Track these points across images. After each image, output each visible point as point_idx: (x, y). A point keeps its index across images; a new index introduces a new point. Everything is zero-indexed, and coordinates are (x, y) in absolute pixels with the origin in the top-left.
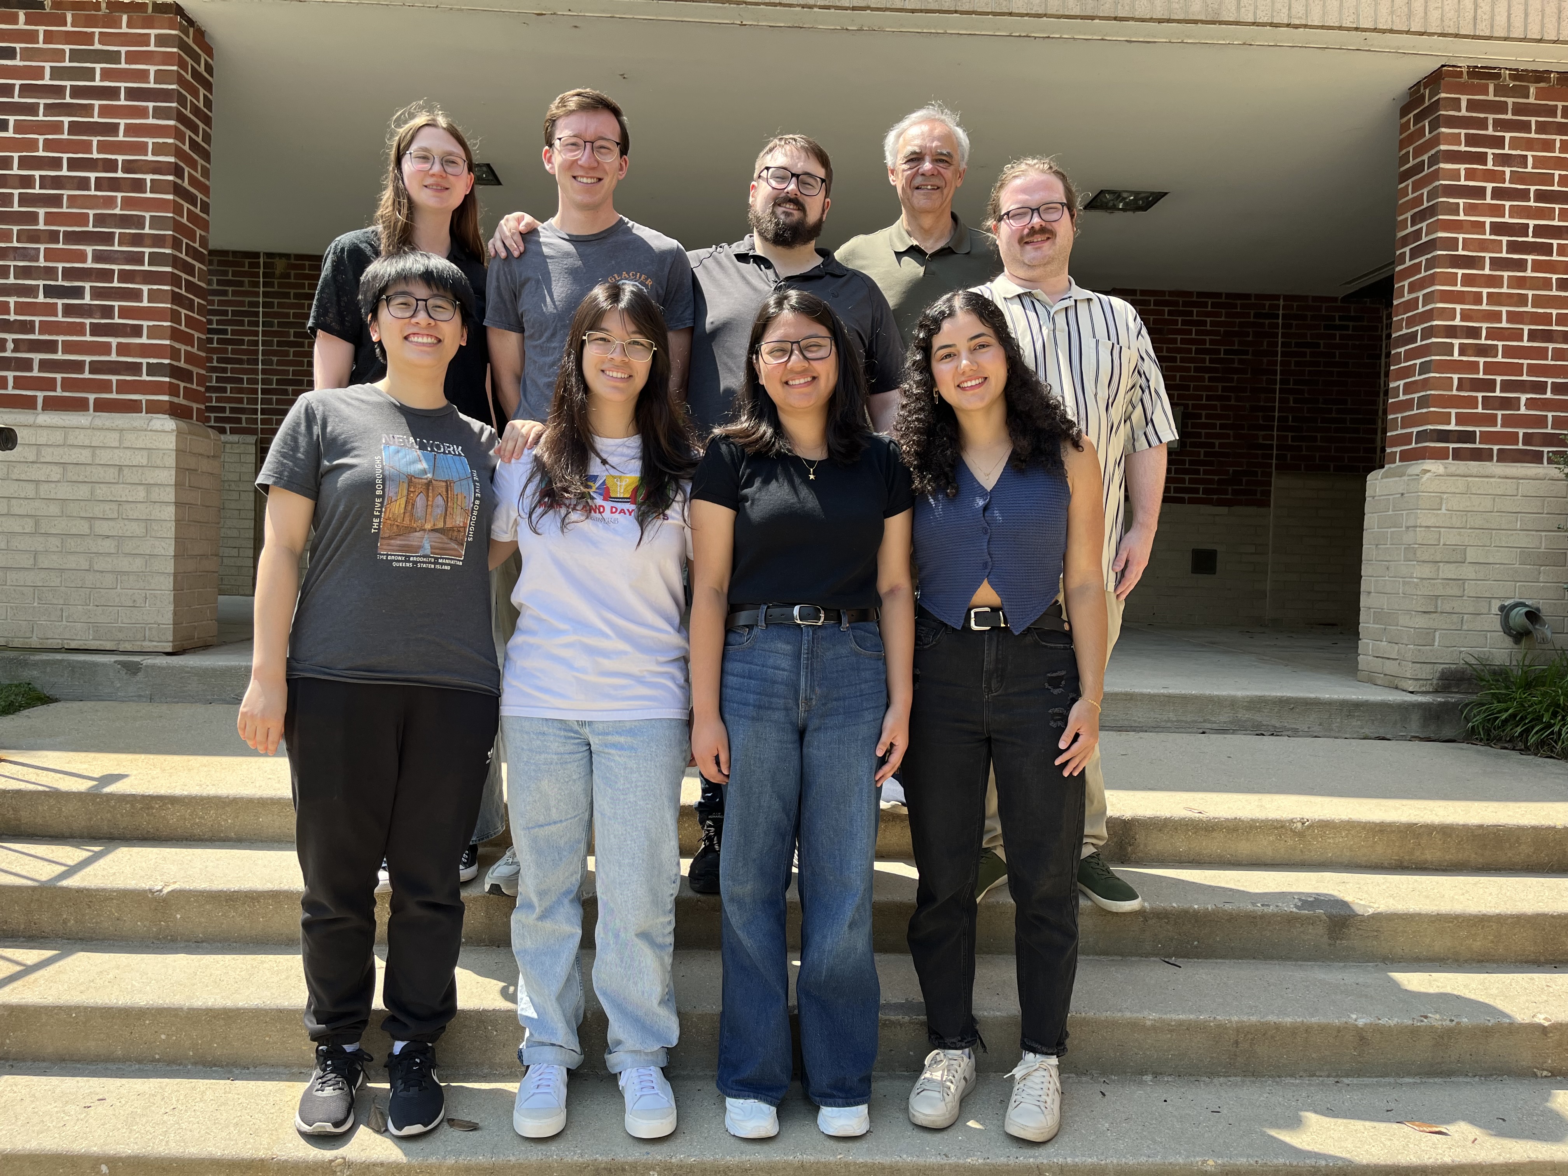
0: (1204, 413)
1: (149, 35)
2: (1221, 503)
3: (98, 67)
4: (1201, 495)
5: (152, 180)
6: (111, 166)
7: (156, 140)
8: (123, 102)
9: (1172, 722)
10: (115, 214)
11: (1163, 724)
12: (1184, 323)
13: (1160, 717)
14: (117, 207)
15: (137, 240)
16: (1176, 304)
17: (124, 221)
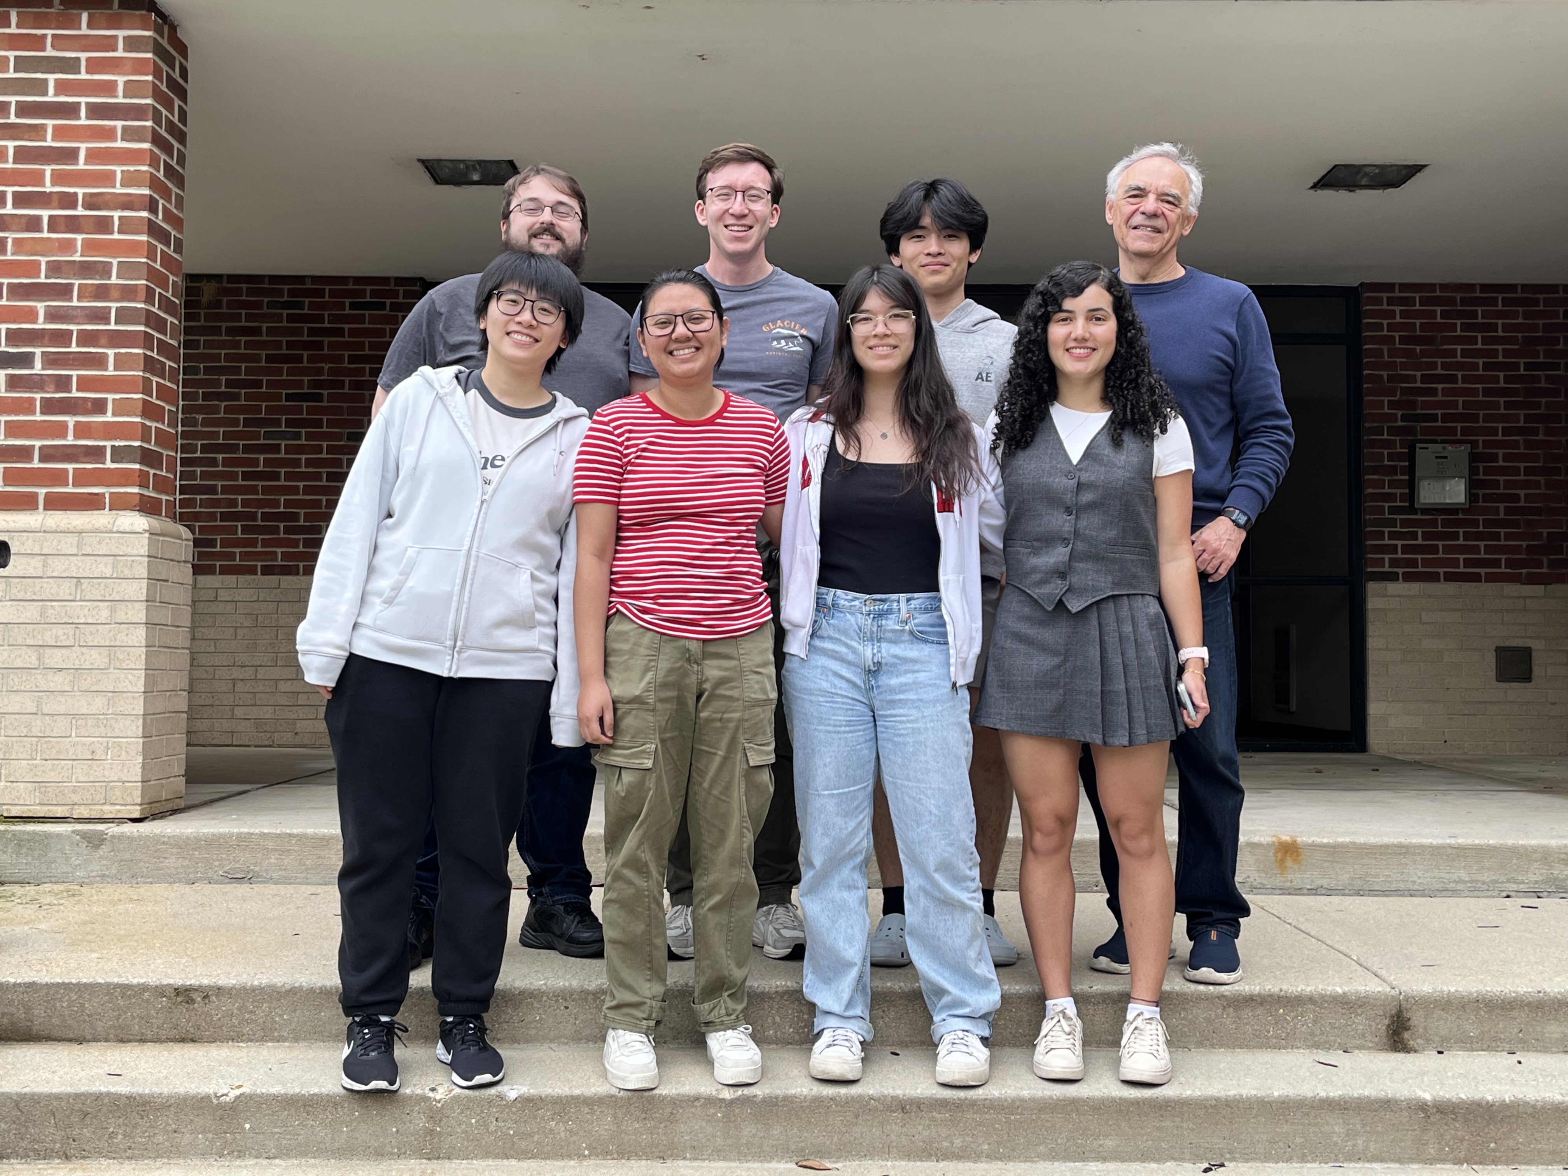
0: (1501, 452)
1: (116, 37)
2: (1532, 580)
3: (51, 78)
4: (1503, 570)
5: (120, 218)
6: (69, 201)
7: (125, 168)
8: (83, 121)
9: (1465, 882)
10: (74, 261)
11: (1452, 885)
12: (1465, 327)
13: (1447, 876)
14: (77, 252)
15: (102, 292)
16: (1451, 301)
17: (85, 269)
